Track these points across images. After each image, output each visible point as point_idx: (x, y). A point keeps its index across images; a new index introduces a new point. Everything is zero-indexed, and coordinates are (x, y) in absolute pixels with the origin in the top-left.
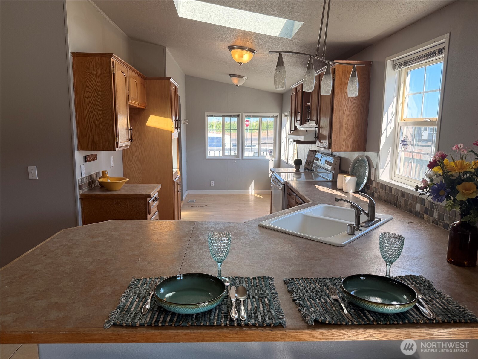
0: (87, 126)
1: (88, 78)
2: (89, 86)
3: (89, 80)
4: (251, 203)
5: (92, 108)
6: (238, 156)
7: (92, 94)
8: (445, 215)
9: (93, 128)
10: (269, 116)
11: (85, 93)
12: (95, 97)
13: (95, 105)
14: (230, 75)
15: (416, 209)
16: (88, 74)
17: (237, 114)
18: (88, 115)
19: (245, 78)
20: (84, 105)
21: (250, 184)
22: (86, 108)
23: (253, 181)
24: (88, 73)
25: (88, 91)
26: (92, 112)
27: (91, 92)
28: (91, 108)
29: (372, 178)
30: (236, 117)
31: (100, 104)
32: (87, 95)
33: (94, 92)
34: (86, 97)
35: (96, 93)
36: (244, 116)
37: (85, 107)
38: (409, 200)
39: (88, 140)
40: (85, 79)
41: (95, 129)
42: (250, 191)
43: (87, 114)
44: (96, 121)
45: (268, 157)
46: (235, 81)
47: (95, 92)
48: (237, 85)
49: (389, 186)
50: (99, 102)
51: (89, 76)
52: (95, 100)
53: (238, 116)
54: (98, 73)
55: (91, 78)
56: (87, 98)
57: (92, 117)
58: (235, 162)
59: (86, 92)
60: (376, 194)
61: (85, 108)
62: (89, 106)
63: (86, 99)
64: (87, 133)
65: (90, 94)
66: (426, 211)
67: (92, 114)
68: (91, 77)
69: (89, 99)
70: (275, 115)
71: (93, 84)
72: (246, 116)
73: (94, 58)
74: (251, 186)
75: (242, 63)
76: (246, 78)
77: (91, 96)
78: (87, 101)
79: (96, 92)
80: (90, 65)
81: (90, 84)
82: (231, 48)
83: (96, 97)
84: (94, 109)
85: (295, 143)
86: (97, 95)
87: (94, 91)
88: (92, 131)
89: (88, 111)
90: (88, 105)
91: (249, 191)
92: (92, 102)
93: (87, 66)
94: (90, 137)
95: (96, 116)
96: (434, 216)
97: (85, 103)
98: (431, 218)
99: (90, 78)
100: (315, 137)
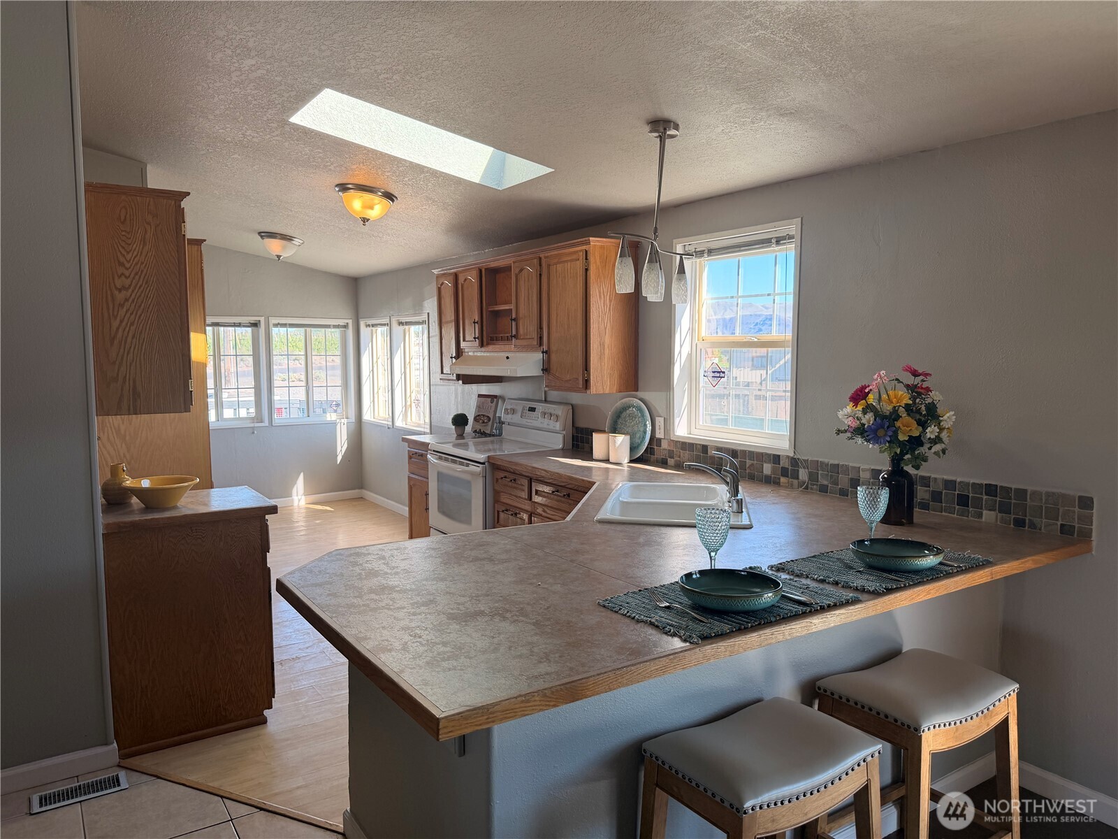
0: (117, 355)
1: (123, 244)
2: (125, 262)
3: (123, 248)
4: (298, 526)
5: (131, 314)
6: (258, 418)
7: (132, 281)
8: (820, 472)
9: (133, 361)
10: (330, 325)
11: (113, 279)
12: (140, 288)
13: (140, 306)
14: (259, 233)
15: (763, 472)
16: (123, 233)
17: (253, 319)
18: (120, 330)
19: (297, 242)
20: (111, 307)
21: (294, 482)
22: (116, 313)
23: (302, 474)
24: (122, 231)
25: (123, 274)
26: (132, 324)
27: (129, 276)
28: (128, 315)
29: (659, 434)
30: (248, 326)
31: (152, 305)
32: (119, 283)
33: (137, 277)
34: (116, 288)
35: (141, 280)
36: (271, 325)
37: (113, 310)
38: (747, 461)
39: (122, 390)
40: (116, 246)
41: (140, 364)
42: (295, 498)
43: (118, 329)
44: (142, 345)
45: (331, 417)
46: (274, 246)
47: (140, 277)
48: (279, 257)
49: (700, 445)
50: (150, 300)
51: (124, 238)
52: (140, 296)
53: (255, 325)
54: (149, 234)
55: (130, 244)
56: (120, 290)
57: (131, 335)
58: (253, 433)
59: (116, 277)
60: (672, 460)
61: (113, 314)
62: (125, 310)
63: (116, 293)
64: (118, 375)
65: (128, 282)
66: (785, 472)
67: (133, 328)
68: (129, 241)
69: (124, 292)
70: (341, 322)
71: (135, 257)
72: (276, 325)
73: (138, 198)
74: (296, 486)
75: (368, 220)
76: (301, 242)
77: (130, 286)
78: (120, 297)
79: (142, 277)
80: (127, 213)
81: (128, 257)
82: (343, 187)
83: (142, 288)
84: (138, 316)
85: (461, 382)
86: (146, 283)
87: (136, 274)
88: (132, 368)
89: (121, 322)
90: (121, 305)
91: (293, 500)
92: (133, 301)
93: (120, 216)
94: (127, 384)
95: (141, 332)
96: (800, 477)
97: (113, 300)
98: (795, 482)
99: (127, 244)
100: (543, 370)
